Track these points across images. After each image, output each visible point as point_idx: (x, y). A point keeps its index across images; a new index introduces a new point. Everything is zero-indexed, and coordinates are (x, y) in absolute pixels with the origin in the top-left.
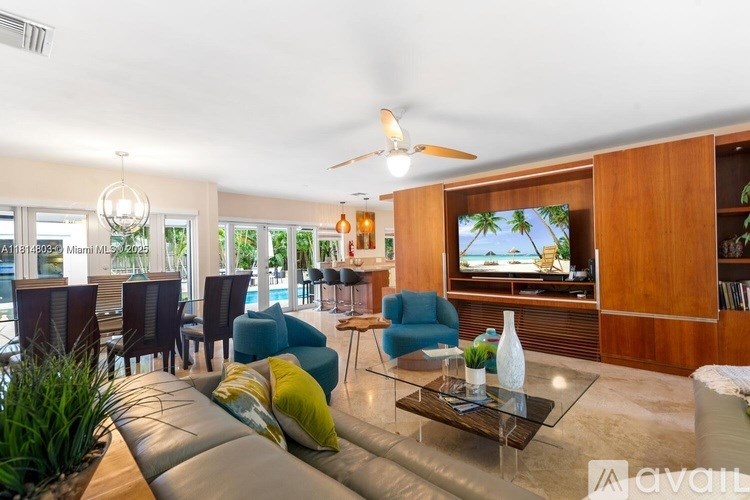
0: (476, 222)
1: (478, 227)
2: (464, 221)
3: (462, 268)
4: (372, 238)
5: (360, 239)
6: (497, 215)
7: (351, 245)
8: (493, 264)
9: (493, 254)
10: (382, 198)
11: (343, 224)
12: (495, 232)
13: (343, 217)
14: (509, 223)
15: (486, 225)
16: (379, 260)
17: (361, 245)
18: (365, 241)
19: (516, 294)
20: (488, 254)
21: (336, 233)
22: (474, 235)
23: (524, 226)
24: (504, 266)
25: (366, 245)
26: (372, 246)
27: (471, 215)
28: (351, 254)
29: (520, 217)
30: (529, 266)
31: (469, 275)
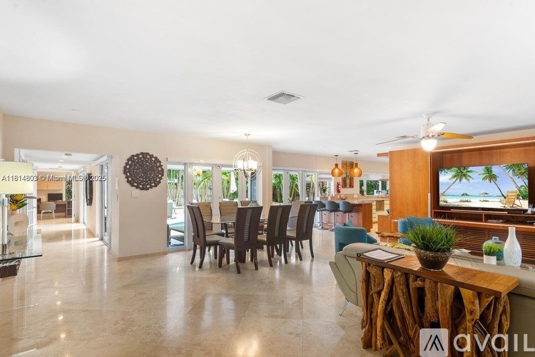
0: (453, 173)
1: (455, 176)
2: (443, 173)
3: (441, 203)
4: (351, 180)
5: (344, 180)
6: (470, 169)
7: (338, 185)
8: (467, 201)
9: (467, 195)
10: (379, 155)
11: (337, 171)
12: (468, 180)
13: (337, 165)
14: (480, 174)
15: (461, 175)
16: (356, 196)
17: (344, 186)
18: (347, 182)
19: (486, 222)
20: (463, 195)
21: (331, 176)
22: (452, 182)
23: (491, 177)
24: (476, 203)
25: (348, 185)
26: (351, 186)
27: (449, 168)
28: (339, 191)
29: (489, 171)
30: (495, 203)
31: (449, 208)
